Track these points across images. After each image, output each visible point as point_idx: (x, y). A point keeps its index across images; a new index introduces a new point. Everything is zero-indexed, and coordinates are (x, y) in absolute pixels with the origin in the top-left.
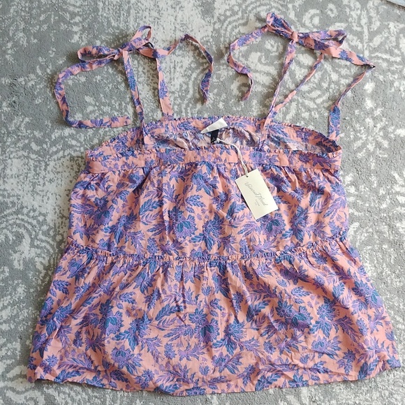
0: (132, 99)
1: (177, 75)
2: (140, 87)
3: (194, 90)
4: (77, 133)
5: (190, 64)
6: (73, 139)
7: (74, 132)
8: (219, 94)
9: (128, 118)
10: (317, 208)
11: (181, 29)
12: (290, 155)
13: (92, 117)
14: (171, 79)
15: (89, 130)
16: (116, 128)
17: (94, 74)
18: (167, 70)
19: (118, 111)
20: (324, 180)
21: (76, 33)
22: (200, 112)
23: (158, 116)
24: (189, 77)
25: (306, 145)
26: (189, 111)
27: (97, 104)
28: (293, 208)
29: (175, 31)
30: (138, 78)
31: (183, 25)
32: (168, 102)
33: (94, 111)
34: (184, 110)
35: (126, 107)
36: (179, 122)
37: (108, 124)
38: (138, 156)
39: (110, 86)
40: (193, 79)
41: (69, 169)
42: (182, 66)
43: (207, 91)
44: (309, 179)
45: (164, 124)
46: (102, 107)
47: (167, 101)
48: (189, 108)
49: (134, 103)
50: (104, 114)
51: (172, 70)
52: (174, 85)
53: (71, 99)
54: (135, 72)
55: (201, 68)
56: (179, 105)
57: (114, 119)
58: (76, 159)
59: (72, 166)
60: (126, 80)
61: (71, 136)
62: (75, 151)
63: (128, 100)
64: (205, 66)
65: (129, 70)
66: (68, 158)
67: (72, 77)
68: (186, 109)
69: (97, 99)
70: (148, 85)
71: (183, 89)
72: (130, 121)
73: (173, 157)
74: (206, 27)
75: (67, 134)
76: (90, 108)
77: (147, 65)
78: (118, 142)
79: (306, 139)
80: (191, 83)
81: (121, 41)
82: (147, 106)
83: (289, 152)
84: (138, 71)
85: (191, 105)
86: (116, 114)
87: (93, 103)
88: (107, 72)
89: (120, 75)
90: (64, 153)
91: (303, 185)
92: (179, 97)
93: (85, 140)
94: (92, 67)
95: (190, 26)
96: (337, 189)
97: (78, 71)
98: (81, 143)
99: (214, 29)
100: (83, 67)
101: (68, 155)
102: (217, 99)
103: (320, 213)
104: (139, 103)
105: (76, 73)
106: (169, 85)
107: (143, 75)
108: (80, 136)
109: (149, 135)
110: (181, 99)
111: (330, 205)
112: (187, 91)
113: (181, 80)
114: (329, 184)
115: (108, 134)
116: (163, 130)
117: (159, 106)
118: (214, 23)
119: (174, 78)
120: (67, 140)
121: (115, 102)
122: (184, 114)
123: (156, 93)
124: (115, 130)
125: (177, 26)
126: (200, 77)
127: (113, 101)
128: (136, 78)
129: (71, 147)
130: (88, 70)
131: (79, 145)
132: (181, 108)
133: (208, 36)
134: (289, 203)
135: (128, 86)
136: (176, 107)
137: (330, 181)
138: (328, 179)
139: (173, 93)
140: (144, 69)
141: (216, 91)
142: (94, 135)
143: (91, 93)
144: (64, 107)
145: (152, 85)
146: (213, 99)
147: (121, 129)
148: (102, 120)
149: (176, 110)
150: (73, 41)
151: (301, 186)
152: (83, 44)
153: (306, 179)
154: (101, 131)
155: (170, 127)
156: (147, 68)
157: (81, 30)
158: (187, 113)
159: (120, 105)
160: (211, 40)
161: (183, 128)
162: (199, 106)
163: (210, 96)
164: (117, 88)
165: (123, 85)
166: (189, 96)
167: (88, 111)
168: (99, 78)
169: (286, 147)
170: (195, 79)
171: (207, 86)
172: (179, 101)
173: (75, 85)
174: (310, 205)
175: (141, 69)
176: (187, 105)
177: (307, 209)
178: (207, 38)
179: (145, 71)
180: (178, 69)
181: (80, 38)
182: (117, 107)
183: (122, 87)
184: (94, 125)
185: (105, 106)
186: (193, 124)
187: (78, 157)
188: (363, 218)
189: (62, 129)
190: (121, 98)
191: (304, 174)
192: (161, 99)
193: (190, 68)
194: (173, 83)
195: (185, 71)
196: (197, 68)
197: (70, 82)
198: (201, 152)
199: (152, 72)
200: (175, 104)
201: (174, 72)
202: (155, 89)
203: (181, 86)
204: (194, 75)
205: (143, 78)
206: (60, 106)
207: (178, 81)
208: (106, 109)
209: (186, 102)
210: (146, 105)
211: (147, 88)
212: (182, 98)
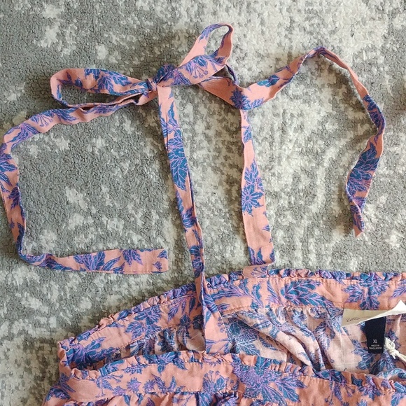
0: (175, 204)
1: (289, 147)
2: (196, 174)
3: (329, 194)
4: (43, 281)
5: (322, 124)
6: (33, 294)
7: (36, 278)
8: (391, 210)
9: (163, 255)
11: (307, 25)
13: (80, 242)
14: (272, 159)
15: (71, 275)
16: (135, 275)
17: (90, 132)
18: (264, 134)
19: (140, 232)
21: (50, 22)
22: (339, 253)
23: (237, 255)
24: (317, 156)
26: (311, 247)
27: (94, 211)
29: (290, 29)
30: (192, 151)
31: (311, 14)
32: (262, 222)
33: (84, 228)
34: (299, 245)
35: (159, 223)
36: (287, 280)
37: (116, 265)
38: (188, 366)
39: (126, 165)
40: (326, 164)
41: (21, 369)
42: (301, 128)
43: (361, 200)
45: (250, 286)
46: (104, 219)
47: (260, 217)
48: (311, 240)
49: (180, 217)
50: (107, 236)
51: (277, 135)
52: (279, 177)
53: (34, 194)
54: (185, 135)
55: (351, 134)
56: (289, 229)
57: (130, 254)
58: (37, 345)
59: (28, 362)
60: (163, 155)
61: (30, 287)
62: (37, 325)
63: (166, 205)
64: (361, 130)
65: (171, 136)
66: (19, 340)
67: (37, 137)
68: (304, 241)
69: (93, 199)
70: (215, 169)
71: (301, 187)
72: (167, 264)
73: (272, 385)
74: (370, 24)
75: (19, 281)
76: (76, 220)
77: (216, 117)
78: (137, 318)
80: (321, 174)
81: (156, 50)
82: (212, 225)
84: (194, 134)
85: (317, 232)
86: (135, 238)
87: (84, 207)
88: (121, 129)
89: (149, 140)
90: (10, 327)
92: (291, 208)
93: (60, 299)
94: (83, 118)
95: (329, 19)
97: (52, 125)
98: (50, 305)
99: (391, 31)
100: (63, 117)
101: (20, 334)
102: (384, 221)
104: (193, 221)
105: (46, 129)
106: (267, 174)
107: (205, 144)
108: (49, 289)
109: (217, 314)
110: (295, 216)
112: (310, 194)
113: (298, 163)
115: (116, 288)
116: (246, 303)
117: (239, 228)
118: (393, 14)
119: (280, 158)
120: (18, 295)
121: (136, 208)
122: (298, 254)
123: (234, 194)
124: (132, 280)
125: (297, 18)
126: (345, 160)
127: (130, 206)
128: (187, 152)
129: (28, 313)
130: (76, 122)
131: (46, 309)
132: (291, 237)
133: (374, 48)
135: (166, 170)
136: (280, 234)
139: (276, 196)
140: (208, 128)
141: (383, 199)
142: (83, 288)
143: (81, 182)
144: (15, 216)
145: (226, 170)
146: (375, 220)
147: (144, 278)
148: (101, 255)
149: (280, 240)
150: (43, 44)
152: (67, 52)
154: (99, 281)
155: (265, 294)
156: (216, 126)
157: (62, 16)
158: (306, 252)
159: (147, 217)
160: (381, 60)
161: (294, 297)
162: (337, 236)
163: (368, 213)
164: (142, 174)
165: (156, 166)
166: (314, 208)
167: (72, 226)
168: (100, 143)
170: (334, 163)
171: (361, 189)
172: (290, 218)
173: (44, 157)
175: (200, 127)
176: (309, 232)
178: (371, 55)
179: (211, 133)
180: (291, 133)
181: (61, 35)
182: (140, 223)
183: (153, 172)
184: (83, 266)
185: (110, 216)
186: (320, 290)
187: (43, 341)
189: (10, 268)
190: (149, 201)
192: (245, 215)
193: (322, 134)
194: (277, 169)
195: (309, 140)
196: (339, 135)
197: (33, 150)
198: (343, 390)
199: (228, 138)
200: (278, 225)
201: (282, 142)
202: (233, 182)
203: (296, 178)
204: (331, 153)
205: (204, 152)
206: (8, 210)
207: (290, 166)
208: (114, 224)
209: (306, 222)
210: (207, 222)
211: (213, 178)
212: (297, 211)
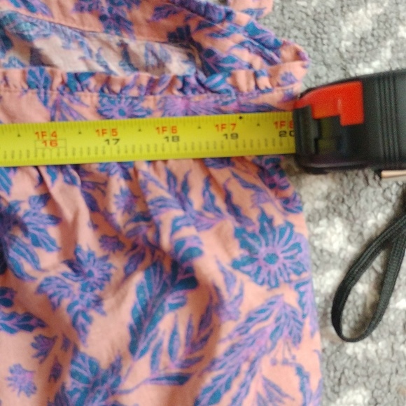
10: (164, 358)
12: (53, 96)
20: (209, 206)
25: (124, 46)
28: (57, 349)
44: (138, 209)
79: (118, 19)
83: (48, 81)
91: (112, 240)
96: (263, 251)
103: (181, 380)
111: (221, 349)
114: (230, 223)
134: (42, 324)
137: (235, 210)
138: (228, 198)
151: (104, 240)
153: (128, 209)
169: (37, 58)
174: (133, 348)
177: (115, 368)
188: (388, 368)
191: (118, 184)
